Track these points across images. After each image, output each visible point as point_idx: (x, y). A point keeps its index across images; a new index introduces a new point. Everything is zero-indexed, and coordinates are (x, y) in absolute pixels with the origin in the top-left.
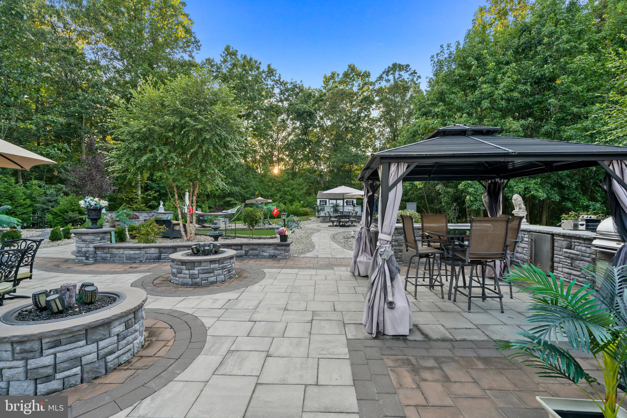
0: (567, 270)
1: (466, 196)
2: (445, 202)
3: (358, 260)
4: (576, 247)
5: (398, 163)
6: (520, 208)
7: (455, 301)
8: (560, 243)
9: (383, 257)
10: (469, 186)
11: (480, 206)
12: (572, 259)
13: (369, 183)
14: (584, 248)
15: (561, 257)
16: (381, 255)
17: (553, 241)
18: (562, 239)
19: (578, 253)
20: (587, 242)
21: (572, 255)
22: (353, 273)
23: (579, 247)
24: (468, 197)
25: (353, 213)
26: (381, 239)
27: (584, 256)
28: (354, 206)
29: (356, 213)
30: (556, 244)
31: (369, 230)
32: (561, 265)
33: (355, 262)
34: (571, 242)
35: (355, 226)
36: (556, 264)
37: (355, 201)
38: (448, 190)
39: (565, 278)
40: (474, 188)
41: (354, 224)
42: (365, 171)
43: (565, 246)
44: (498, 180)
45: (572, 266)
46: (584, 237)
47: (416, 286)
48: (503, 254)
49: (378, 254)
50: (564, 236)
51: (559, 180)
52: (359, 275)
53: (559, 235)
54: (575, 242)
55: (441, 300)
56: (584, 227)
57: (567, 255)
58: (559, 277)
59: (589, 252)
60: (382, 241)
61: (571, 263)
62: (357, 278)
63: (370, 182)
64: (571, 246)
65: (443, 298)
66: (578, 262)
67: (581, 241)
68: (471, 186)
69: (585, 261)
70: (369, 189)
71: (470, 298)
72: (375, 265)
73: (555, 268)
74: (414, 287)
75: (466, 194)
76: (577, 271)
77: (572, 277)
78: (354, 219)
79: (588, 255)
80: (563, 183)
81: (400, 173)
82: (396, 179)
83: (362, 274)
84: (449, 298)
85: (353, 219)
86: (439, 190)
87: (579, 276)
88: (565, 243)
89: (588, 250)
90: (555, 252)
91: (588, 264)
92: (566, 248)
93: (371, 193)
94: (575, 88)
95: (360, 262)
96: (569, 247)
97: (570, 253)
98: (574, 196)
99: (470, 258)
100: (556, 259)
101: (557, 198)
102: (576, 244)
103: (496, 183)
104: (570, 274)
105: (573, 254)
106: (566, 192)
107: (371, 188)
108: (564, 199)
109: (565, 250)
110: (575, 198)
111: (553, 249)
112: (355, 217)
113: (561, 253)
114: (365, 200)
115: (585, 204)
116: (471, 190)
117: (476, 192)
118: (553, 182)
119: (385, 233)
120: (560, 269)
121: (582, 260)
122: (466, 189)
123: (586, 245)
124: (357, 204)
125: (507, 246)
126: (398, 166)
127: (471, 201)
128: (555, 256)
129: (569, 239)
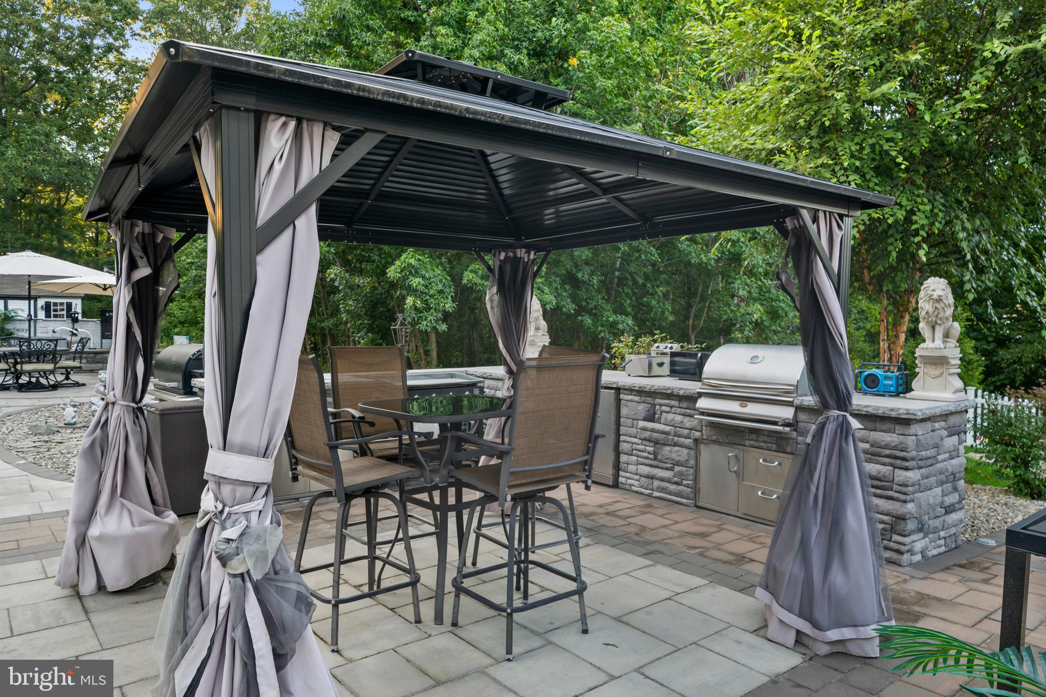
0: (645, 470)
1: (403, 298)
2: (348, 312)
3: (94, 531)
4: (664, 415)
5: (299, 121)
6: (537, 329)
7: (455, 624)
8: (632, 407)
9: (237, 566)
10: (411, 273)
11: (436, 321)
12: (656, 443)
13: (137, 230)
14: (679, 418)
15: (634, 440)
16: (224, 560)
17: (618, 401)
18: (637, 398)
19: (667, 428)
20: (685, 405)
21: (655, 435)
22: (75, 587)
23: (670, 416)
24: (410, 300)
25: (69, 344)
26: (220, 481)
27: (679, 436)
28: (75, 320)
29: (83, 341)
30: (624, 411)
31: (138, 412)
32: (634, 458)
33: (82, 542)
34: (654, 405)
35: (77, 384)
36: (624, 458)
37: (77, 305)
38: (359, 280)
39: (642, 487)
40: (423, 277)
41: (74, 377)
42: (121, 170)
43: (642, 415)
44: (521, 253)
45: (656, 460)
46: (681, 393)
47: (336, 606)
48: (586, 462)
49: (209, 549)
50: (640, 392)
51: (574, 270)
52: (101, 587)
53: (631, 390)
54: (661, 405)
55: (413, 633)
56: (666, 369)
57: (647, 434)
58: (631, 485)
59: (688, 425)
60: (226, 490)
61: (655, 454)
62: (90, 603)
63: (141, 227)
64: (655, 413)
65: (418, 621)
66: (668, 448)
67: (673, 403)
68: (417, 272)
69: (681, 446)
70: (138, 252)
71: (510, 615)
72: (193, 603)
73: (622, 466)
74: (329, 607)
75: (404, 292)
76: (667, 469)
77: (656, 483)
78: (76, 364)
79: (686, 431)
80: (580, 275)
81: (309, 171)
82: (288, 194)
83: (111, 586)
84: (439, 619)
85: (70, 363)
86: (333, 280)
87: (669, 481)
88: (642, 408)
89: (688, 422)
90: (623, 430)
91: (685, 451)
92: (645, 419)
93: (144, 271)
94: (602, 83)
95: (100, 538)
96: (651, 418)
97: (653, 430)
98: (594, 303)
99: (510, 487)
100: (624, 446)
101: (570, 307)
102: (664, 408)
103: (516, 260)
104: (652, 477)
105: (658, 431)
106: (583, 294)
107: (145, 250)
108: (581, 310)
109: (642, 424)
110: (596, 307)
111: (618, 424)
112: (78, 355)
113: (634, 430)
114: (122, 299)
115: (611, 319)
116: (416, 282)
117: (426, 287)
118: (564, 272)
119: (244, 450)
120: (632, 468)
121: (675, 445)
122: (405, 278)
123: (683, 411)
124: (84, 314)
125: (597, 437)
126: (298, 135)
127: (416, 309)
128: (622, 438)
129: (649, 399)
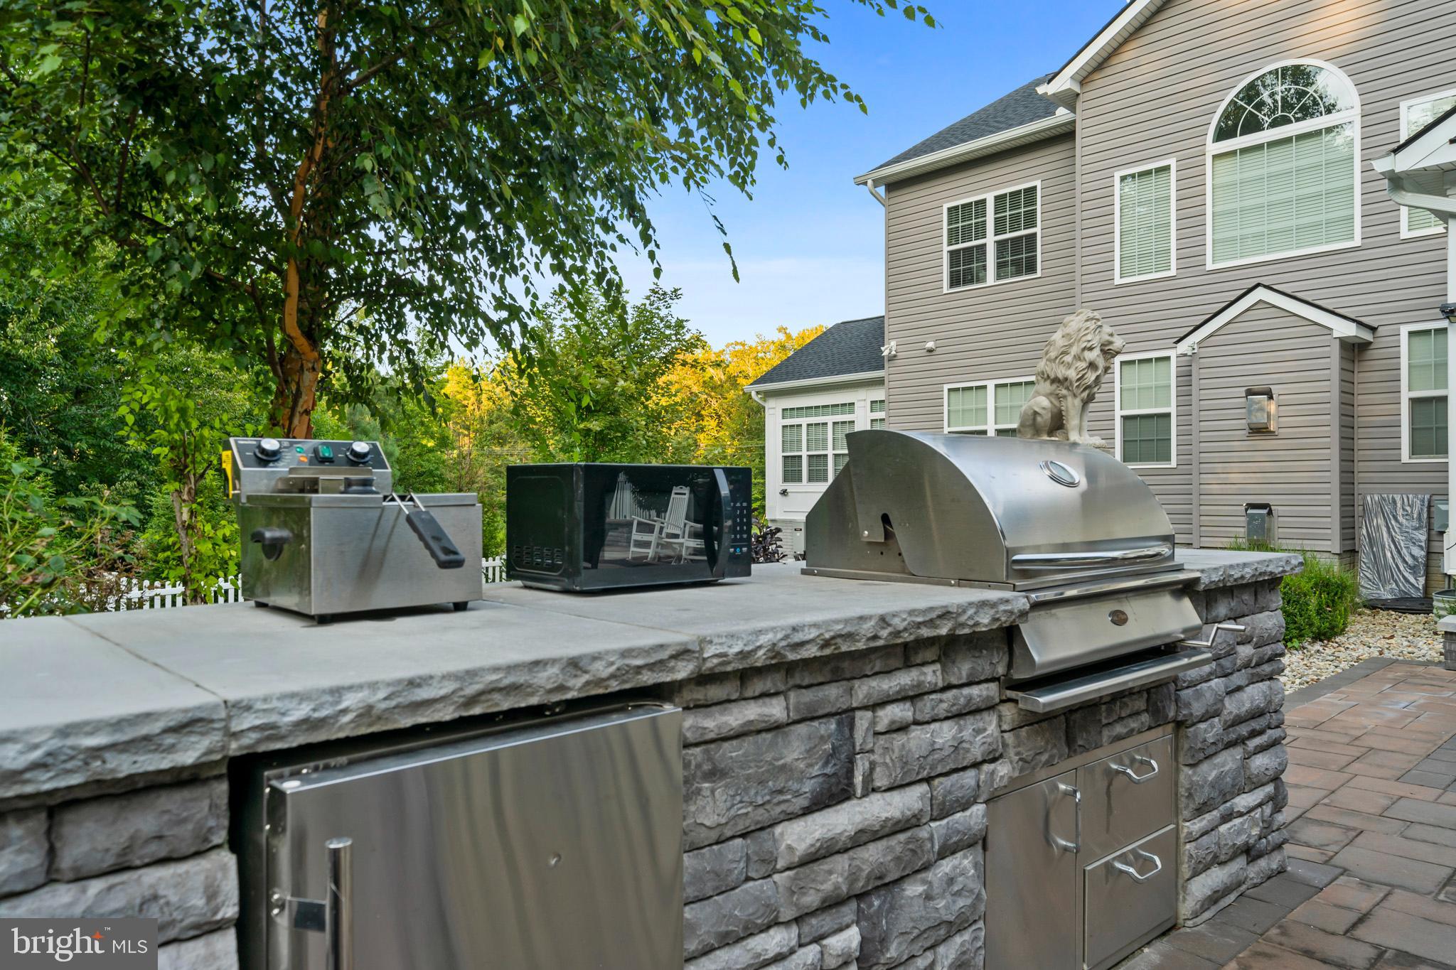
34: (846, 716)
129: (833, 694)
